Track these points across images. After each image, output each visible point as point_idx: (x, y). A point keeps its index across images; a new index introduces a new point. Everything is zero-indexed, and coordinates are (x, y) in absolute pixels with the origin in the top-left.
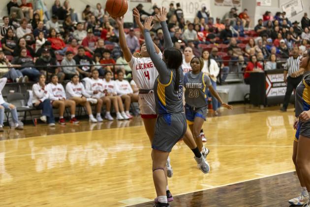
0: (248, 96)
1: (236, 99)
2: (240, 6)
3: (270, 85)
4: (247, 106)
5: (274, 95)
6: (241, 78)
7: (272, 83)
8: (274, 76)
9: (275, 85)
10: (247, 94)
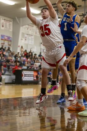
0: (14, 81)
1: (9, 82)
2: (11, 47)
3: (24, 75)
4: (14, 85)
5: (25, 80)
6: (11, 73)
7: (25, 75)
8: (26, 71)
9: (26, 75)
10: (14, 80)
